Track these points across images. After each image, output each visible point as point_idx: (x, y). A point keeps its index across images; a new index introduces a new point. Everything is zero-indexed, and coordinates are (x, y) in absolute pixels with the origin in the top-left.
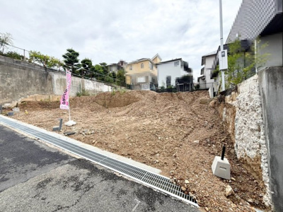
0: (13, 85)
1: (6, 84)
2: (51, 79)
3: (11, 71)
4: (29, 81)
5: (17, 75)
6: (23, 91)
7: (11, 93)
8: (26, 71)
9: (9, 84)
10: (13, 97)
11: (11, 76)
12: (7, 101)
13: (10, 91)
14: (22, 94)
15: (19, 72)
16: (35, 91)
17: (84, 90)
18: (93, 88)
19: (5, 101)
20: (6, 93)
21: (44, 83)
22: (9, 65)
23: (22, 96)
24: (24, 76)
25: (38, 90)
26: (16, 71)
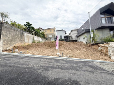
0: (10, 38)
1: (8, 38)
2: (24, 35)
3: (9, 31)
4: (16, 36)
5: (12, 33)
6: (14, 41)
7: (10, 42)
8: (15, 31)
9: (9, 38)
10: (10, 44)
11: (10, 33)
12: (8, 46)
13: (9, 41)
14: (14, 42)
15: (13, 32)
16: (19, 41)
17: (34, 40)
18: (37, 39)
19: (7, 46)
20: (8, 42)
21: (21, 37)
22: (9, 28)
23: (14, 43)
24: (15, 34)
25: (20, 40)
26: (11, 31)
